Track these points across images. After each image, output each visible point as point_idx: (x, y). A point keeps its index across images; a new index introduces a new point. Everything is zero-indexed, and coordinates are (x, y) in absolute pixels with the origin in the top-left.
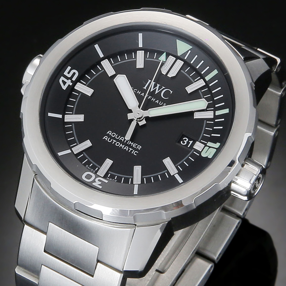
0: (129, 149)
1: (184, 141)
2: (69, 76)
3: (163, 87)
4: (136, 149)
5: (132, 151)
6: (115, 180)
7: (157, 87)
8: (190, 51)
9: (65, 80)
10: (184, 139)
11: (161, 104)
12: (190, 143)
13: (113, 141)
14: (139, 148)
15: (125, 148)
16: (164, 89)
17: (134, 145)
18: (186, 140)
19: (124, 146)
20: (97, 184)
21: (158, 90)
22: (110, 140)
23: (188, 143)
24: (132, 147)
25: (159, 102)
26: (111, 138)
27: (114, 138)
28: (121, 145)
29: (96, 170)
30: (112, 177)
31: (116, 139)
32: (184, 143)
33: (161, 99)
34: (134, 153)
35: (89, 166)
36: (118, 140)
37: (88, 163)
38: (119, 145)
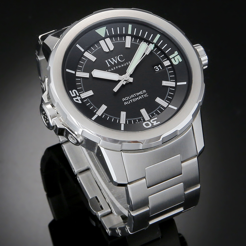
0: (142, 97)
1: (156, 69)
2: (75, 95)
3: (116, 57)
4: (145, 94)
5: (144, 96)
6: (156, 115)
7: (113, 60)
8: (107, 30)
9: (76, 98)
10: (155, 68)
11: (125, 65)
12: (159, 67)
13: (130, 101)
14: (145, 92)
15: (139, 98)
16: (117, 58)
17: (141, 93)
18: (156, 68)
19: (138, 98)
20: (155, 123)
21: (116, 61)
22: (129, 102)
23: (159, 68)
24: (142, 95)
25: (124, 65)
26: (128, 101)
27: (129, 100)
28: (136, 98)
29: (142, 120)
30: (153, 115)
31: (130, 99)
32: (157, 69)
33: (122, 63)
34: (146, 95)
35: (137, 122)
36: (132, 99)
37: (135, 121)
38: (135, 100)
